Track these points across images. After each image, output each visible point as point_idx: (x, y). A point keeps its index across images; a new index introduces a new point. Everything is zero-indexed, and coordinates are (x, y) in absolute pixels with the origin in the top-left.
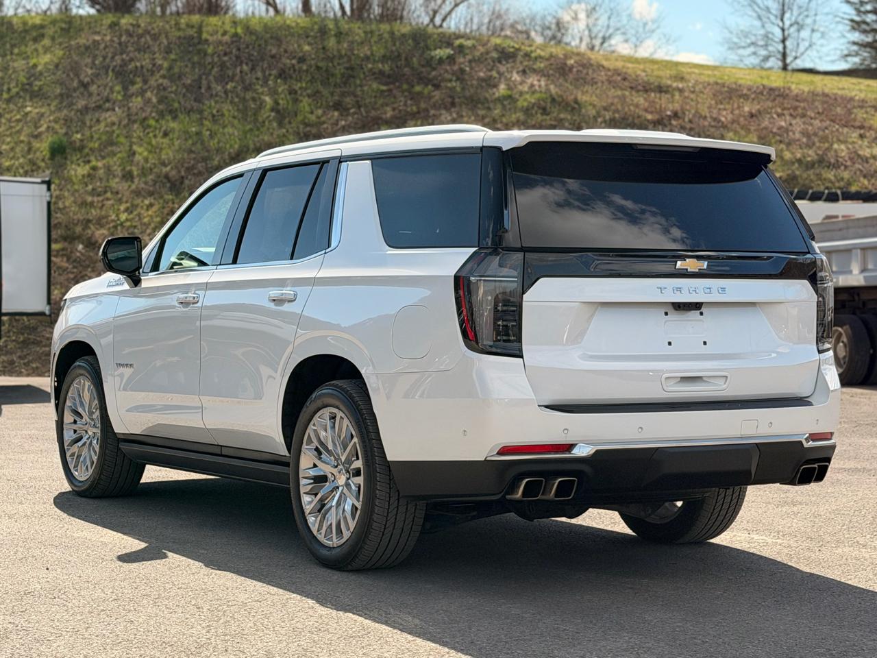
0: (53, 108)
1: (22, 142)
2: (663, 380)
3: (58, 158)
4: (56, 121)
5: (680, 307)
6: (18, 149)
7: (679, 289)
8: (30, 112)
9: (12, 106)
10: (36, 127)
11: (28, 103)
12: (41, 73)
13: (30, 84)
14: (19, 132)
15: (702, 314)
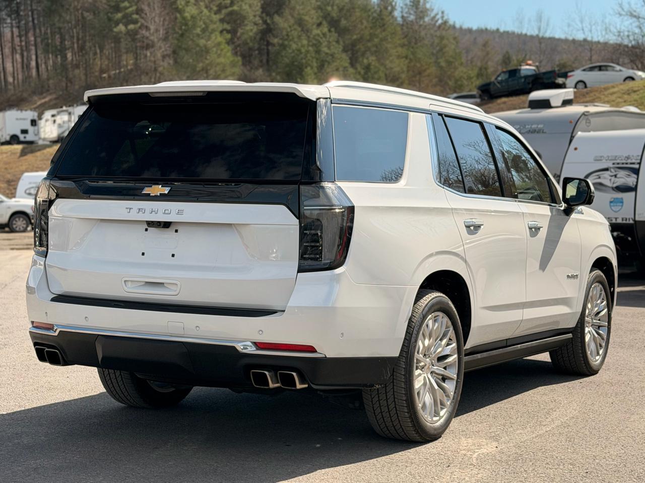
2: (123, 282)
15: (176, 231)
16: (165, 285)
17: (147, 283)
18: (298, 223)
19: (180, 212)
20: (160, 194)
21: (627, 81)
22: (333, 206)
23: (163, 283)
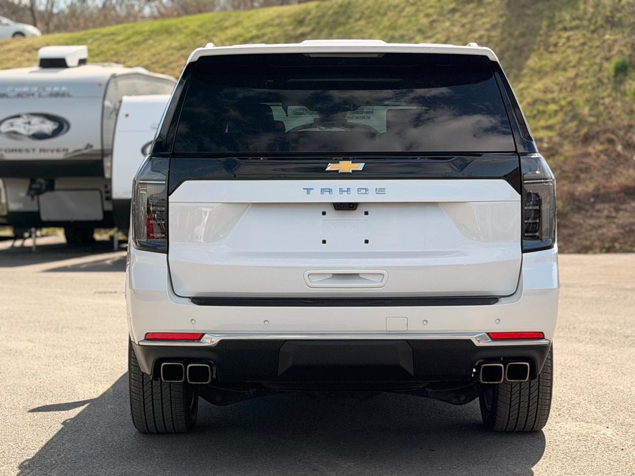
0: (625, 35)
1: (595, 64)
2: (306, 276)
3: (621, 76)
4: (625, 45)
5: (340, 207)
6: (591, 71)
7: (330, 191)
8: (608, 39)
9: (595, 35)
10: (610, 51)
11: (609, 32)
12: (623, 7)
13: (613, 17)
14: (595, 56)
15: (366, 213)
16: (361, 276)
17: (334, 274)
18: (520, 199)
19: (380, 191)
20: (353, 171)
21: (17, 37)
22: (547, 179)
23: (357, 274)
